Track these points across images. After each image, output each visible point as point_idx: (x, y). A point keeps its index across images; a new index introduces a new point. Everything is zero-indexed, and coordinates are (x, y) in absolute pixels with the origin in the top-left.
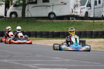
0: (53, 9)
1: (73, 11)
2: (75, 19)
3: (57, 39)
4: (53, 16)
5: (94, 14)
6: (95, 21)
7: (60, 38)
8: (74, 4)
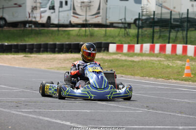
0: (3, 13)
1: (31, 15)
2: (33, 26)
3: (9, 54)
4: (4, 22)
5: (59, 20)
6: (60, 29)
7: (13, 53)
8: (32, 6)
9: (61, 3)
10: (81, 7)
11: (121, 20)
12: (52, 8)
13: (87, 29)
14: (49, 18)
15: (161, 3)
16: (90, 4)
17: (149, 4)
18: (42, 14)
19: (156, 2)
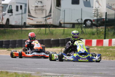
9: (17, 7)
10: (35, 10)
11: (77, 20)
12: (11, 11)
13: (47, 29)
14: (8, 20)
15: (110, 5)
16: (43, 8)
17: (100, 6)
18: (4, 17)
19: (107, 4)
